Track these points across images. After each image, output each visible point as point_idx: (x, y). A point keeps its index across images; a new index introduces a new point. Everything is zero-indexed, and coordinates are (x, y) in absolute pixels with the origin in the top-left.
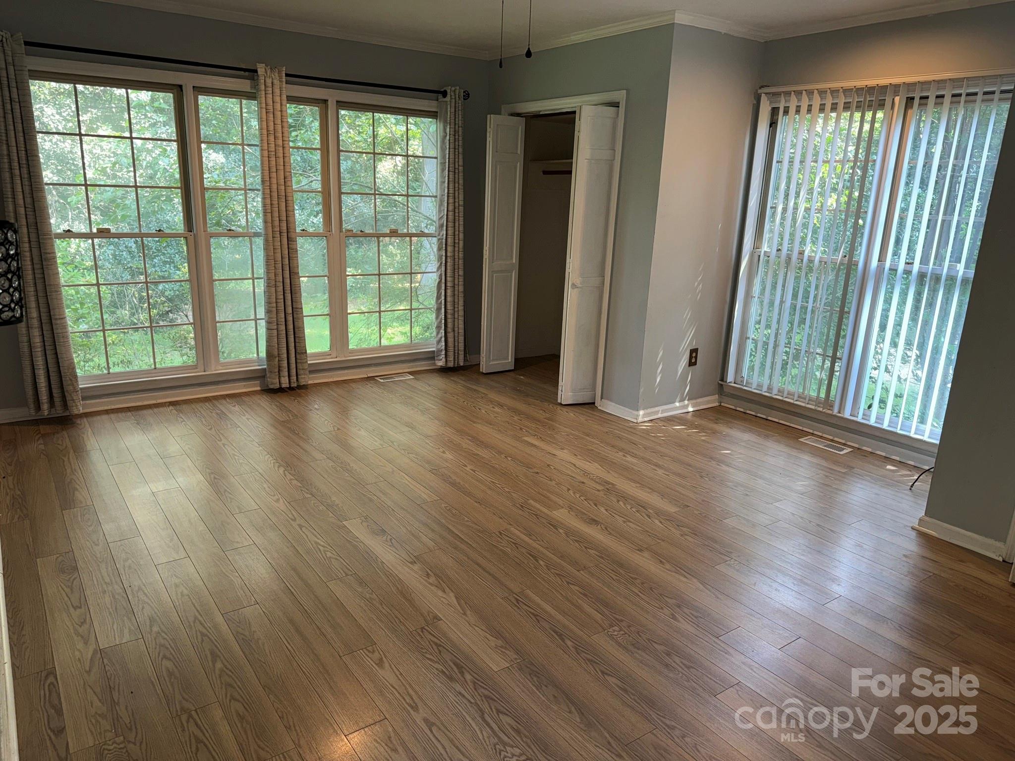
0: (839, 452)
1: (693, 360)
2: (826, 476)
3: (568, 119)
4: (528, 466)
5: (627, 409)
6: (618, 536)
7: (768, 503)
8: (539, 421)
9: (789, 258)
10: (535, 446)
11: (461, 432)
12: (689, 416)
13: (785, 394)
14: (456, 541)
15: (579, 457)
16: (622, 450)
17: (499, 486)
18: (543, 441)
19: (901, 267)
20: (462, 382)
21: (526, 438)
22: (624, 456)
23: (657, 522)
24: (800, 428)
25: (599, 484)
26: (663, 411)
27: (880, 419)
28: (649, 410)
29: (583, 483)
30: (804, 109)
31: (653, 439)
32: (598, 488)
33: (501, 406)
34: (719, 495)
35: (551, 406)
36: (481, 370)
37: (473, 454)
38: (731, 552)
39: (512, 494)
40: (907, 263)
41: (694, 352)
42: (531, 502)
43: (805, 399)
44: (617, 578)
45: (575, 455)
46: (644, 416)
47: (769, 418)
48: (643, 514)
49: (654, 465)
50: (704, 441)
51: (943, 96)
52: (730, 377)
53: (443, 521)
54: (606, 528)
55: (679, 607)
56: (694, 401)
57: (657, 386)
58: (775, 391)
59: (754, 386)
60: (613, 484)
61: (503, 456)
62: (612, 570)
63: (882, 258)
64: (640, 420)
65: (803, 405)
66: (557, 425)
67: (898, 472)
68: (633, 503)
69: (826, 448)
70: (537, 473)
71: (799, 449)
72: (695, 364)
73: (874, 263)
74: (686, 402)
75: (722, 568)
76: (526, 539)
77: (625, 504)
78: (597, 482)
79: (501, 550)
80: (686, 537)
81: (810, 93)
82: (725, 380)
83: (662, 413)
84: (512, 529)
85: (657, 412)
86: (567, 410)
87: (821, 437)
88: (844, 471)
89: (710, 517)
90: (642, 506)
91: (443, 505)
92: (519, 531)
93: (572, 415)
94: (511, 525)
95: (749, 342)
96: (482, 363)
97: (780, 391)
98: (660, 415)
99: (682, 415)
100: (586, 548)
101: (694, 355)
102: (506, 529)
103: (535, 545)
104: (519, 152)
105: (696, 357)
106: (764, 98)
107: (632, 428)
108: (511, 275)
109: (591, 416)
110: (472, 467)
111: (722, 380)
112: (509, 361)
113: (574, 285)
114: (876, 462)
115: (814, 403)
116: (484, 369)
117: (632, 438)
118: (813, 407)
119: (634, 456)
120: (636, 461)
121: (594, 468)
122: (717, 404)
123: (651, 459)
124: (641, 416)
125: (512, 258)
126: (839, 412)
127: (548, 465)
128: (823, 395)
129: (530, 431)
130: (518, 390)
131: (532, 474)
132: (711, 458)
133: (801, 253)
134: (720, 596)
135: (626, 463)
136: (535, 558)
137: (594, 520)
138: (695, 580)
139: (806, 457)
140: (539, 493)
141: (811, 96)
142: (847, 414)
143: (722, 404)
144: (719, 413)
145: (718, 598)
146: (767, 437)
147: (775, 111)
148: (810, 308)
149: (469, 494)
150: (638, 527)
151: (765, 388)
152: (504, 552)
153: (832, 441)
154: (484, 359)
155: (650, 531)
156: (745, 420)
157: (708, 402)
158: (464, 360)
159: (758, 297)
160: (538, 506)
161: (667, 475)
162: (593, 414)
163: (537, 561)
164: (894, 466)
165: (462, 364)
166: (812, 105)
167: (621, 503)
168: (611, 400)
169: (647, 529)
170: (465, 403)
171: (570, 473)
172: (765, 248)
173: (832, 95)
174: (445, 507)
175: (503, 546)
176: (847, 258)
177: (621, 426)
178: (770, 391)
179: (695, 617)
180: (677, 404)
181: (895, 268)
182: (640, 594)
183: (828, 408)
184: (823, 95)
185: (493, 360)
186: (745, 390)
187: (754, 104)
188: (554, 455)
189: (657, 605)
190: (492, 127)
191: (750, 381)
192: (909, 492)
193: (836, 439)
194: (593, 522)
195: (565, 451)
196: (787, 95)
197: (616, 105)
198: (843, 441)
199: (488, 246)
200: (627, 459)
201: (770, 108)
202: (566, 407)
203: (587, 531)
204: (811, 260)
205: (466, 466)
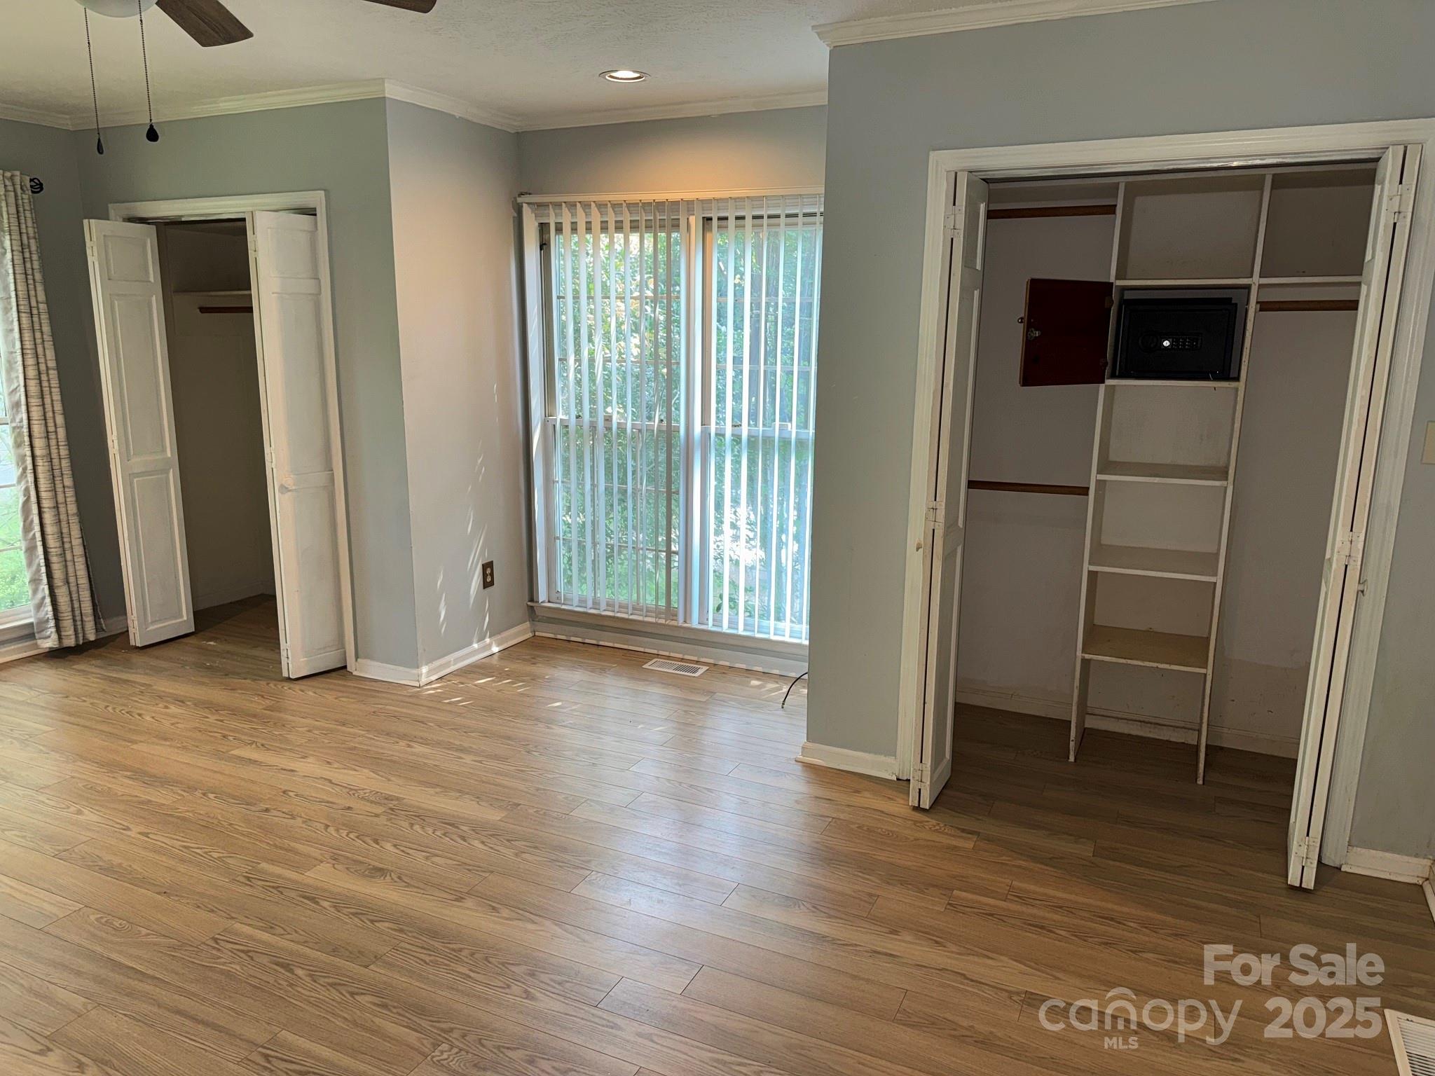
0: (693, 675)
1: (489, 579)
2: (685, 711)
3: (235, 230)
4: (249, 802)
5: (401, 668)
6: (421, 885)
7: (622, 770)
8: (255, 716)
9: (593, 427)
10: (255, 762)
11: (111, 767)
12: (495, 660)
13: (617, 608)
14: (130, 981)
15: (336, 765)
16: (403, 737)
17: (198, 851)
18: (268, 749)
19: (729, 431)
20: (97, 670)
21: (236, 752)
22: (409, 746)
23: (477, 843)
24: (642, 650)
25: (376, 803)
26: (457, 660)
27: (733, 623)
28: (437, 663)
29: (349, 808)
30: (582, 226)
31: (449, 708)
32: (374, 811)
33: (181, 701)
34: (558, 776)
35: (271, 685)
36: (132, 643)
37: (140, 803)
38: (589, 861)
39: (229, 860)
40: (734, 426)
41: (488, 567)
42: (264, 865)
43: (642, 610)
44: (432, 958)
45: (328, 763)
46: (430, 673)
47: (601, 643)
48: (455, 837)
49: (457, 750)
50: (521, 694)
51: (743, 218)
52: (542, 595)
53: (99, 949)
54: (399, 878)
55: (532, 975)
56: (499, 637)
57: (443, 624)
58: (603, 606)
59: (576, 602)
60: (398, 799)
61: (198, 794)
62: (422, 948)
63: (705, 422)
64: (424, 680)
65: (640, 618)
66: (290, 718)
67: (765, 687)
68: (435, 821)
69: (676, 672)
70: (267, 810)
71: (647, 681)
72: (492, 583)
73: (697, 428)
74: (488, 640)
75: (581, 890)
76: (265, 936)
77: (423, 828)
78: (372, 802)
79: (222, 972)
80: (524, 856)
81: (585, 205)
82: (535, 599)
83: (455, 664)
84: (238, 926)
85: (448, 664)
86: (303, 687)
87: (669, 658)
88: (703, 699)
89: (551, 813)
90: (450, 823)
91: (92, 918)
92: (249, 925)
93: (311, 693)
94: (233, 918)
95: (559, 543)
96: (131, 631)
97: (610, 605)
98: (453, 668)
99: (484, 660)
100: (372, 921)
101: (488, 571)
102: (225, 930)
103: (283, 943)
104: (152, 279)
105: (492, 574)
106: (527, 211)
107: (413, 696)
108: (168, 478)
109: (341, 688)
110: (142, 829)
111: (532, 600)
112: (184, 619)
113: (284, 489)
114: (737, 679)
115: (654, 615)
116: (137, 639)
117: (417, 713)
118: (653, 620)
119: (424, 742)
120: (430, 751)
121: (363, 778)
122: (530, 635)
123: (451, 741)
124: (426, 674)
125: (164, 450)
126: (685, 622)
127: (284, 792)
128: (662, 603)
129: (243, 737)
130: (208, 668)
131: (257, 814)
132: (537, 719)
133: (608, 419)
134: (587, 937)
135: (414, 758)
136: (287, 967)
137: (380, 870)
138: (547, 923)
139: (656, 690)
140: (276, 846)
141: (587, 210)
142: (695, 623)
143: (537, 634)
144: (536, 648)
145: (584, 941)
146: (603, 670)
147: (543, 228)
148: (630, 491)
149: (143, 882)
150: (450, 862)
151: (590, 604)
152: (228, 974)
153: (682, 660)
154: (136, 623)
155: (468, 861)
156: (571, 651)
157: (516, 635)
158: (96, 629)
159: (562, 482)
160: (277, 870)
161: (480, 762)
162: (344, 686)
163: (291, 971)
164: (758, 679)
165: (92, 637)
166: (590, 222)
167: (417, 827)
168: (372, 659)
169: (464, 860)
170: (110, 709)
171: (325, 797)
172: (560, 416)
173: (614, 211)
174: (97, 920)
175: (224, 964)
176: (665, 423)
177: (393, 697)
178: (597, 607)
179: (559, 984)
180: (476, 646)
181: (723, 433)
182: (472, 974)
183: (671, 617)
184: (603, 210)
185: (153, 622)
186: (564, 610)
187: (514, 217)
188: (292, 771)
189: (500, 984)
190: (94, 238)
191: (569, 596)
192: (781, 712)
193: (687, 657)
194: (379, 872)
195: (310, 760)
196: (557, 207)
197: (311, 212)
198: (695, 659)
199: (115, 433)
200: (413, 749)
201: (537, 224)
202: (300, 682)
203: (368, 891)
204: (622, 429)
205: (128, 829)
